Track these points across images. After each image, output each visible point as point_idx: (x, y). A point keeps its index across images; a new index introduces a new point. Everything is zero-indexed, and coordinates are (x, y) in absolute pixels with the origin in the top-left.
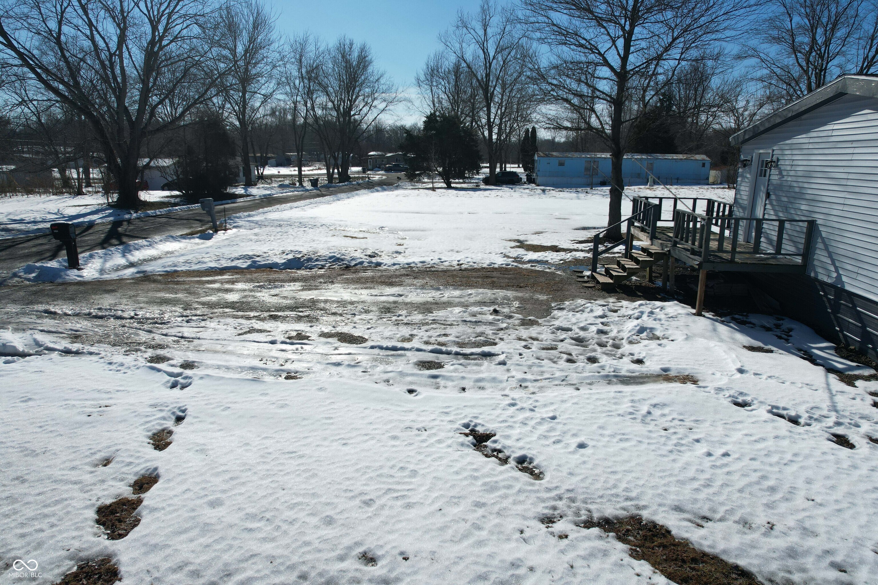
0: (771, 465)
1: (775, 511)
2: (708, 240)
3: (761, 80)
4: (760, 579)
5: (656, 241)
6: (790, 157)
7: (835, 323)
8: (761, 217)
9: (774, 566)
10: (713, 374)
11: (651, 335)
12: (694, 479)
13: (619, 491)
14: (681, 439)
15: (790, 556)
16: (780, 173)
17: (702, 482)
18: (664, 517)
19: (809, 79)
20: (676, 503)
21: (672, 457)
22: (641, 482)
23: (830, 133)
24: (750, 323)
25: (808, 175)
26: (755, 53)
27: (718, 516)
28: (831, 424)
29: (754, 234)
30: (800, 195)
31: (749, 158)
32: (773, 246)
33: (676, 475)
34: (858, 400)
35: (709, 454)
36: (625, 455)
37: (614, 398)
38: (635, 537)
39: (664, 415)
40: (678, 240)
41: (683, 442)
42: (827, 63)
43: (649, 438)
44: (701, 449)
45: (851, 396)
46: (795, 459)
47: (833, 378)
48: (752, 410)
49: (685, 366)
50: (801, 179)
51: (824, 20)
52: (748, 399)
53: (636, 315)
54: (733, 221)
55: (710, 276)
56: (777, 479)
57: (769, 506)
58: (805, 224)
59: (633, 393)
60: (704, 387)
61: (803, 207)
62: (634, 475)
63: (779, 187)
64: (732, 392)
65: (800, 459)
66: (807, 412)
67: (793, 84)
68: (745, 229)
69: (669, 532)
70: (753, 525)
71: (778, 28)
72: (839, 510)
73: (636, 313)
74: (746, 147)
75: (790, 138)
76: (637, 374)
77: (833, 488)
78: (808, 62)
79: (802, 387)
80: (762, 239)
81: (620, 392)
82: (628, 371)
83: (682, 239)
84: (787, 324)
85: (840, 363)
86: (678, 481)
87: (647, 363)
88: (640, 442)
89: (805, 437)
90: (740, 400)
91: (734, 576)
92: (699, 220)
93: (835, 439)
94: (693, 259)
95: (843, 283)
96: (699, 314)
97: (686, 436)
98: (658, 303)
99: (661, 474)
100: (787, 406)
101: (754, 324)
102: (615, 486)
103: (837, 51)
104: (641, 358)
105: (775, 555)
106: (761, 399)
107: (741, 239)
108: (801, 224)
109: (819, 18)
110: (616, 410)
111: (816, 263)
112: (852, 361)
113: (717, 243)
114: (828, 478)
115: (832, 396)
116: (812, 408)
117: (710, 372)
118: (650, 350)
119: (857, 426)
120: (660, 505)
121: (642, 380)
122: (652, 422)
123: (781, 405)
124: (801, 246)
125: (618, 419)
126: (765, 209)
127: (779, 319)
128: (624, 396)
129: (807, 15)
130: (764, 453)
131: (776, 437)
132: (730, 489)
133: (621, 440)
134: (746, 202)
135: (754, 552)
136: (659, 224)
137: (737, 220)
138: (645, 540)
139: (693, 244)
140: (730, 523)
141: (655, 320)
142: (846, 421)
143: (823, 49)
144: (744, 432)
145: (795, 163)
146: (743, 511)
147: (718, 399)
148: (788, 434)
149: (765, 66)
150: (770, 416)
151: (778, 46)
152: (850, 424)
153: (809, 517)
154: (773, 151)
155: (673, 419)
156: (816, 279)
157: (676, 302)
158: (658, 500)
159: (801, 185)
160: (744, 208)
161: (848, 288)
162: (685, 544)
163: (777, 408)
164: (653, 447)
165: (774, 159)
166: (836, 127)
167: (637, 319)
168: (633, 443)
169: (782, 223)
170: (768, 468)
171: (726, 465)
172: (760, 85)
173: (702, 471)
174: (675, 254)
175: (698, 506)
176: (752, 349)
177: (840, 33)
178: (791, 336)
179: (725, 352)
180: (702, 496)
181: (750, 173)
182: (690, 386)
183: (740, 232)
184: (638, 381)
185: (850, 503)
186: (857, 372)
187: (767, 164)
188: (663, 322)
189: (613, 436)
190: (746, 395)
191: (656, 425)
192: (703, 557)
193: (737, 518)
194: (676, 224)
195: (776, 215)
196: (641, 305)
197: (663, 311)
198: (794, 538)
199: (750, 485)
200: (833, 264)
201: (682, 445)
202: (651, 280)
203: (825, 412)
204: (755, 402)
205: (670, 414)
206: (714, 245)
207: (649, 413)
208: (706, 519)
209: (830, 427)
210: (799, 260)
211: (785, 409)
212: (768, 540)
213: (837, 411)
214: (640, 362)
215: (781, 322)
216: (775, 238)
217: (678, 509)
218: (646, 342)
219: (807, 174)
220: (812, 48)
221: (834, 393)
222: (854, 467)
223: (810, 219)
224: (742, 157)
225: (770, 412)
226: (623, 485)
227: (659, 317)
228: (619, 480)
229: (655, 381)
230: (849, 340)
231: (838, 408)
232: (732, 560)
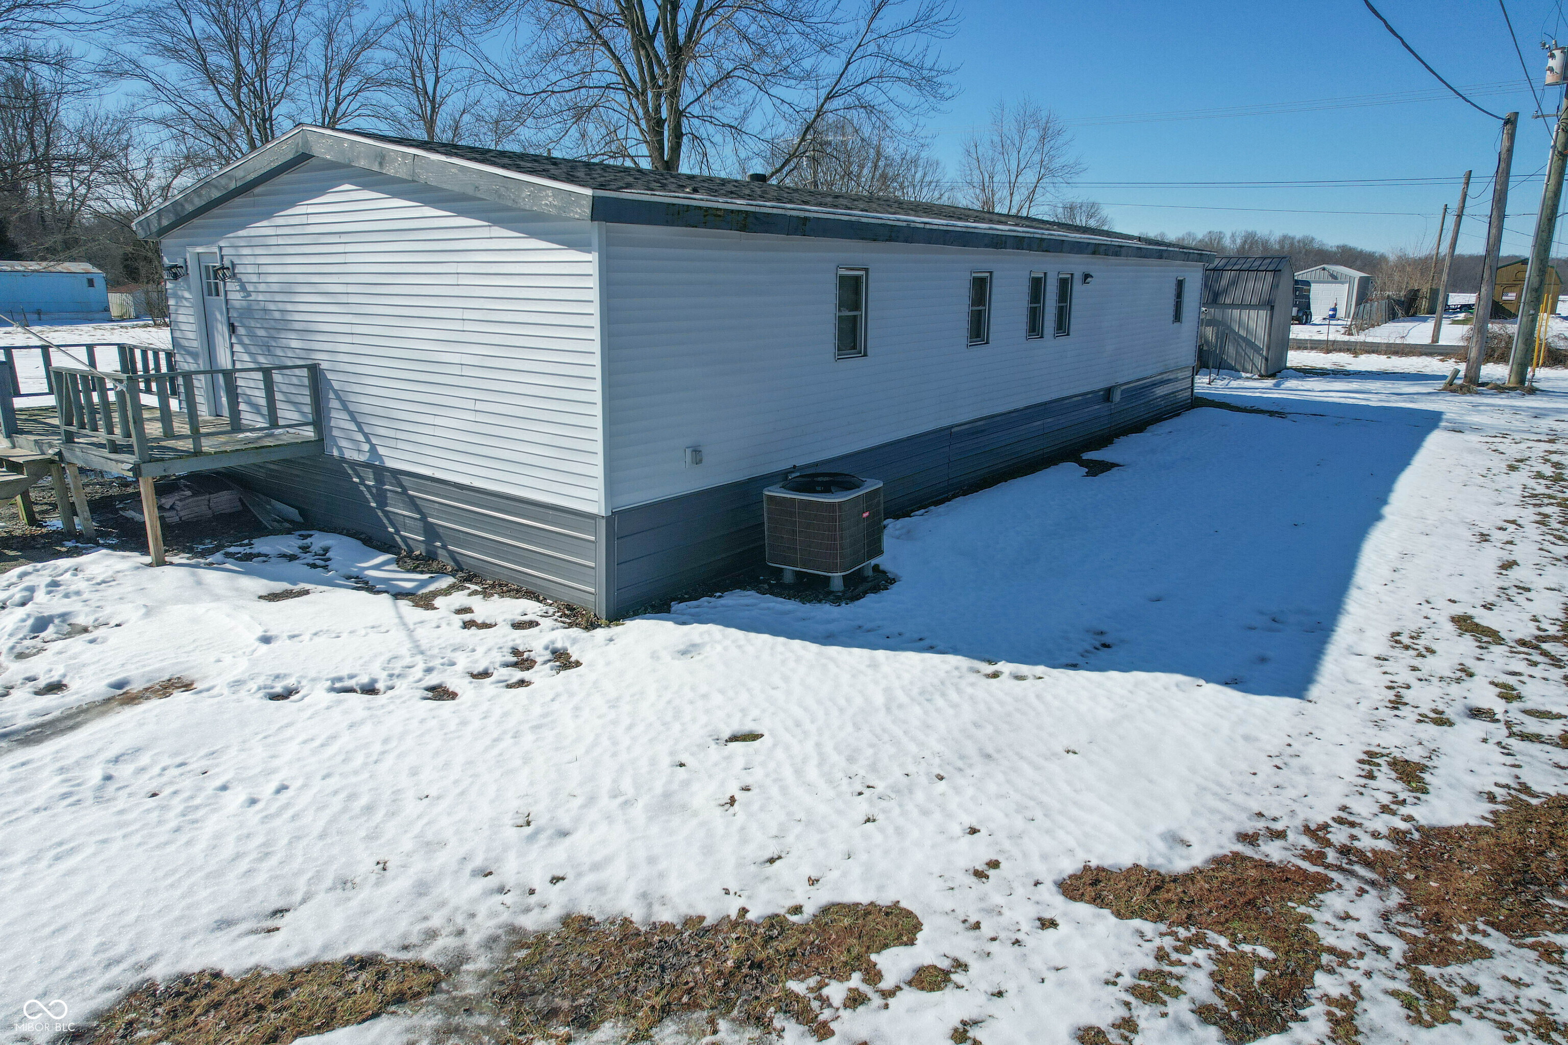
0: (356, 773)
1: (383, 840)
2: (139, 422)
3: (163, 122)
4: (390, 954)
5: (21, 439)
6: (251, 260)
7: (386, 521)
8: (230, 367)
9: (402, 925)
10: (219, 661)
11: (67, 628)
12: (238, 857)
13: (86, 957)
14: (192, 797)
15: (420, 895)
16: (243, 288)
17: (254, 855)
18: (201, 954)
19: (248, 131)
20: (217, 917)
21: (183, 838)
22: (130, 917)
23: (304, 220)
24: (259, 555)
25: (288, 289)
26: (138, 71)
27: (298, 897)
28: (420, 674)
29: (224, 400)
30: (283, 324)
31: (180, 262)
32: (263, 415)
33: (201, 868)
34: (444, 626)
35: (253, 802)
36: (79, 883)
37: (13, 781)
38: (151, 1026)
39: (143, 769)
40: (73, 429)
41: (197, 801)
42: (271, 109)
43: (120, 825)
44: (235, 798)
45: (434, 625)
46: (387, 747)
47: (404, 605)
48: (302, 699)
49: (157, 666)
50: (278, 297)
51: (247, 35)
52: (291, 682)
53: (18, 597)
54: (180, 381)
55: (164, 488)
56: (370, 790)
57: (372, 837)
58: (304, 372)
59: (57, 756)
60: (208, 690)
61: (294, 344)
62: (111, 910)
63: (248, 312)
64: (261, 681)
65: (393, 744)
66: (384, 669)
67: (225, 138)
68: (207, 391)
69: (217, 975)
70: (357, 880)
71: (172, 33)
72: (462, 793)
73: (17, 593)
74: (168, 243)
75: (243, 227)
76: (56, 714)
77: (447, 765)
78: (240, 102)
79: (367, 634)
80: (242, 407)
81: (23, 764)
82: (32, 715)
83: (82, 426)
84: (319, 540)
85: (408, 580)
86: (208, 876)
87: (74, 684)
88: (104, 841)
89: (392, 707)
90: (278, 689)
91: (351, 976)
92: (109, 385)
93: (430, 694)
94: (117, 461)
95: (380, 457)
96: (160, 562)
97: (200, 789)
98: (64, 563)
99: (169, 881)
100: (354, 672)
101: (266, 556)
102: (72, 955)
103: (280, 90)
104: (55, 678)
105: (400, 906)
106: (312, 674)
107: (203, 411)
108: (297, 372)
109: (237, 29)
110: (27, 803)
111: (335, 433)
112: (422, 572)
113: (159, 425)
114: (437, 754)
115: (410, 632)
116: (389, 661)
117: (212, 659)
118: (74, 657)
119: (453, 664)
120: (185, 937)
121: (71, 723)
122: (121, 792)
123: (344, 673)
124: (308, 409)
125: (36, 820)
126: (233, 353)
127: (305, 537)
128: (38, 769)
129: (216, 21)
130: (340, 758)
131: (351, 726)
132: (304, 842)
133: (57, 858)
134: (195, 344)
135: (371, 919)
136: (19, 403)
137: (188, 376)
138: (175, 1017)
139: (110, 432)
140: (320, 898)
141: (67, 596)
142: (436, 662)
143: (257, 84)
144: (300, 739)
145: (263, 269)
146: (335, 867)
147: (239, 701)
148: (366, 713)
149: (163, 98)
150: (334, 695)
151: (179, 65)
152: (443, 664)
153: (429, 823)
154: (221, 248)
155: (164, 769)
156: (343, 460)
157: (104, 551)
158: (181, 930)
159: (281, 306)
160: (195, 355)
161: (390, 463)
162: (256, 974)
163: (340, 679)
164: (136, 839)
165: (227, 263)
166: (311, 210)
167: (23, 604)
168: (89, 851)
169: (267, 373)
170: (353, 780)
171: (287, 806)
172: (165, 133)
173: (248, 836)
174: (77, 456)
175: (260, 897)
176: (273, 597)
177: (278, 62)
178: (329, 559)
179: (228, 616)
180: (261, 878)
181: (189, 289)
182: (179, 697)
183: (200, 399)
184: (62, 726)
185: (471, 776)
186: (432, 587)
187: (216, 272)
188: (85, 596)
189: (35, 858)
190: (285, 676)
191: (130, 795)
192: (292, 979)
193: (329, 883)
194: (60, 399)
195: (255, 362)
196: (22, 576)
197: (81, 575)
198: (418, 866)
199: (334, 820)
200: (361, 430)
201: (197, 808)
202: (32, 520)
203: (407, 661)
204: (304, 683)
205: (154, 762)
206: (154, 429)
207: (108, 778)
208: (279, 912)
209: (420, 680)
210: (309, 433)
211: (351, 677)
212: (383, 890)
213: (422, 653)
214: (55, 687)
215: (308, 541)
216: (263, 402)
217: (224, 924)
218: (60, 644)
219: (286, 288)
220: (239, 79)
221: (412, 627)
222: (464, 723)
223: (309, 362)
224: (166, 261)
225: (332, 690)
226: (93, 942)
227: (73, 588)
228: (80, 938)
229: (103, 714)
230: (410, 542)
231: (423, 648)
232: (339, 954)
